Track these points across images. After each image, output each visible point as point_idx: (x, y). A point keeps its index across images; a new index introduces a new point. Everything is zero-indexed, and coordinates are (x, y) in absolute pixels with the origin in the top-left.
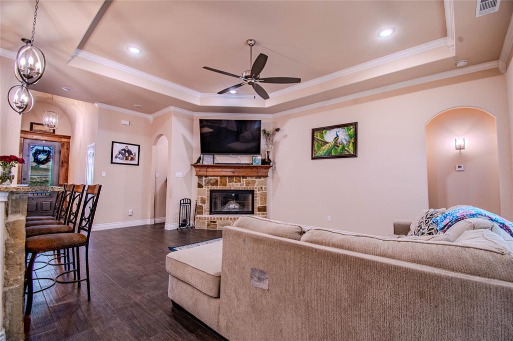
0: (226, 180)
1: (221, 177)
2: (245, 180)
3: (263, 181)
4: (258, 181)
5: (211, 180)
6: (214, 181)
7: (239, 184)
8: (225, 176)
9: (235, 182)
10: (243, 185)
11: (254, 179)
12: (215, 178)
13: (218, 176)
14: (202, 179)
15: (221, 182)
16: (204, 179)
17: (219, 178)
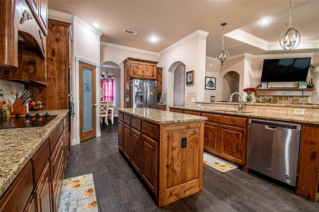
0: (277, 99)
1: (274, 96)
2: (291, 98)
3: (305, 100)
4: (302, 99)
5: (266, 98)
6: (269, 99)
7: (287, 101)
8: (277, 96)
9: (284, 100)
10: (290, 102)
11: (298, 98)
12: (269, 97)
13: (271, 96)
14: (260, 98)
15: (273, 100)
16: (261, 98)
17: (272, 98)
